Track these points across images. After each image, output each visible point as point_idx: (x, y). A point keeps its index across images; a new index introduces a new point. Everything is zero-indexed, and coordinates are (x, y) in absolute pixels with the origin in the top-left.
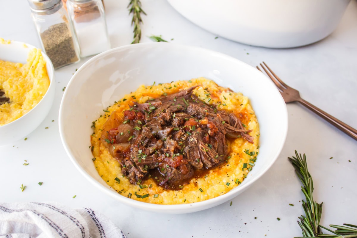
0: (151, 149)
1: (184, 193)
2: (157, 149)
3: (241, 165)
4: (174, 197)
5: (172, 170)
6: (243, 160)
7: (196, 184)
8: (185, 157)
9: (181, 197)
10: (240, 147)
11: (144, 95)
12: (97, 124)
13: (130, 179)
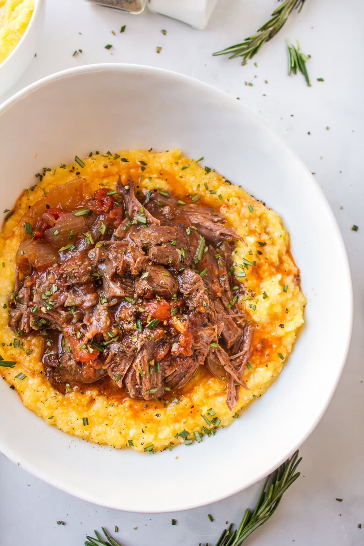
0: (70, 299)
1: (62, 405)
2: (77, 307)
3: (180, 427)
4: (42, 399)
5: (70, 359)
6: (191, 421)
7: (92, 401)
8: (101, 358)
9: (50, 407)
10: (207, 397)
11: (162, 174)
12: (48, 177)
13: (10, 317)
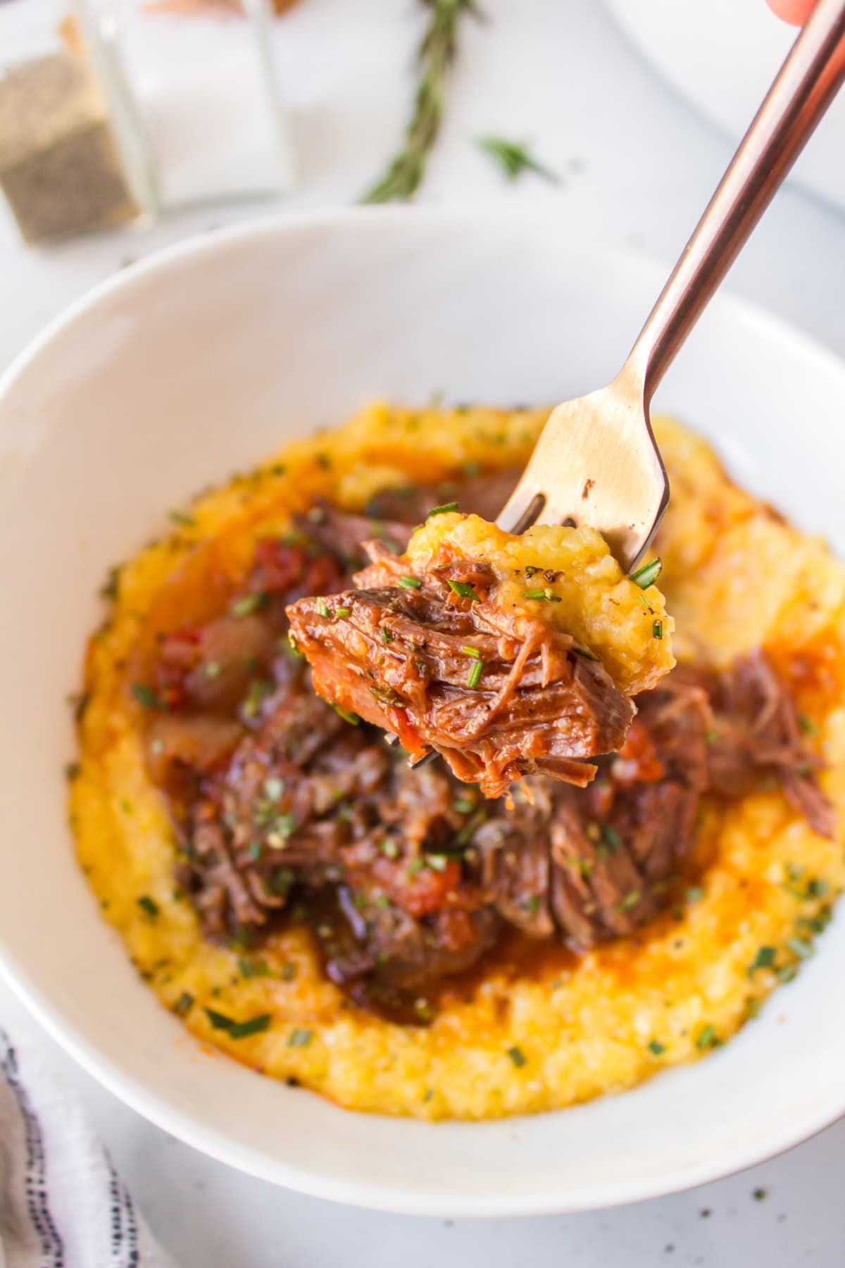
0: (322, 792)
1: (435, 1050)
2: (350, 797)
3: (746, 946)
4: (383, 1062)
5: (397, 923)
6: (762, 918)
7: (502, 1006)
8: (469, 876)
9: (413, 1073)
10: (761, 844)
11: (373, 458)
12: (129, 584)
13: (201, 915)
